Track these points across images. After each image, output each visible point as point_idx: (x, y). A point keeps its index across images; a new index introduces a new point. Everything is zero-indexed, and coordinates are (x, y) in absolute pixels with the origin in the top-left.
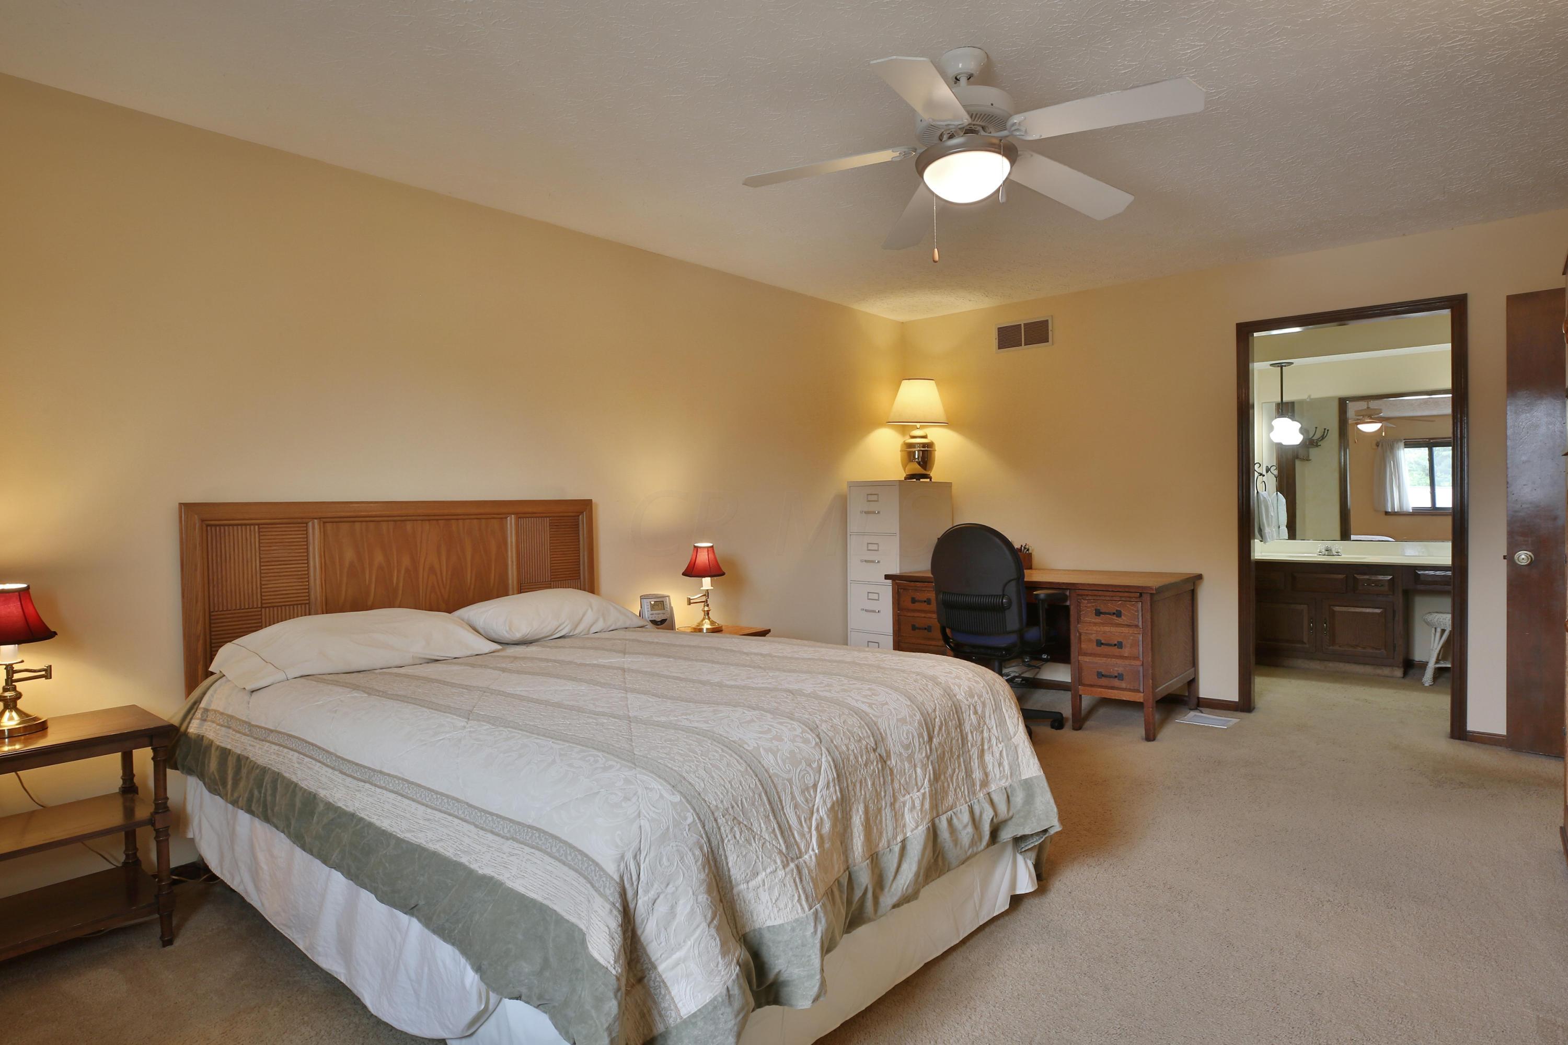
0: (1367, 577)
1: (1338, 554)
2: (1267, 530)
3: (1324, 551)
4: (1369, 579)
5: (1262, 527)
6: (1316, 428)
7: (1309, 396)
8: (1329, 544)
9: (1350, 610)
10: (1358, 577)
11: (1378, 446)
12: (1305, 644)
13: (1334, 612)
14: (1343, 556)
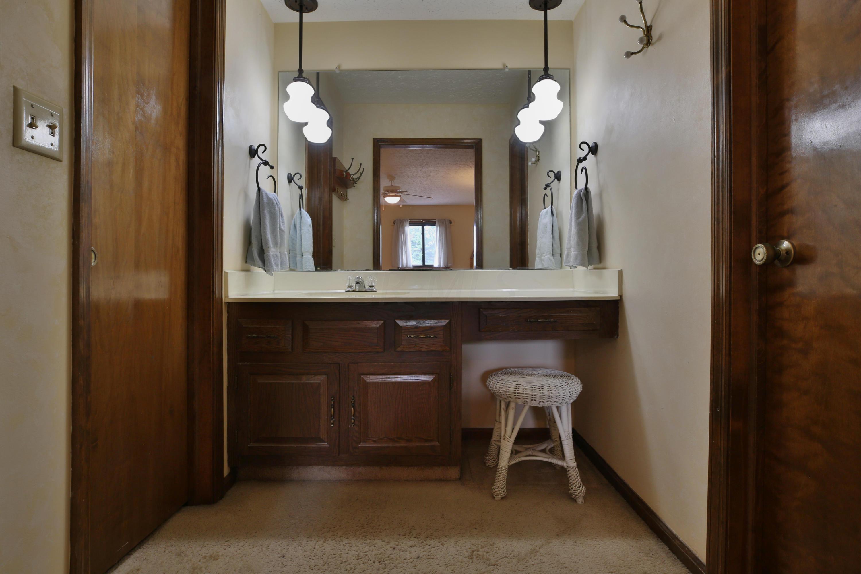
0: (413, 323)
1: (372, 289)
2: (272, 251)
3: (354, 284)
4: (416, 327)
5: (264, 247)
6: (353, 159)
7: (339, 67)
8: (361, 274)
9: (389, 380)
10: (400, 323)
11: (394, 223)
12: (322, 441)
13: (366, 384)
14: (378, 291)
